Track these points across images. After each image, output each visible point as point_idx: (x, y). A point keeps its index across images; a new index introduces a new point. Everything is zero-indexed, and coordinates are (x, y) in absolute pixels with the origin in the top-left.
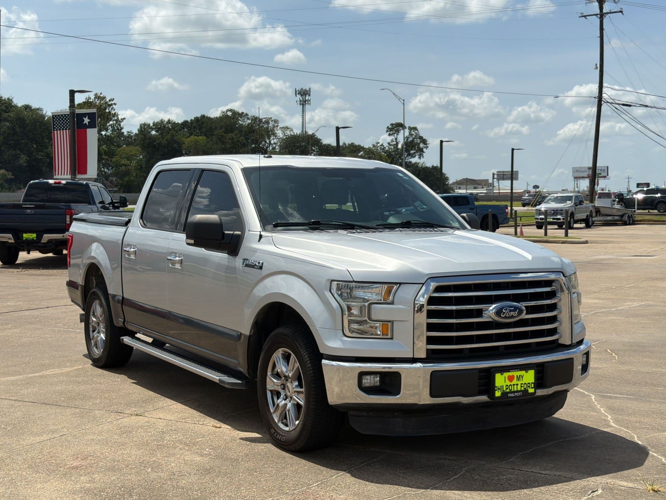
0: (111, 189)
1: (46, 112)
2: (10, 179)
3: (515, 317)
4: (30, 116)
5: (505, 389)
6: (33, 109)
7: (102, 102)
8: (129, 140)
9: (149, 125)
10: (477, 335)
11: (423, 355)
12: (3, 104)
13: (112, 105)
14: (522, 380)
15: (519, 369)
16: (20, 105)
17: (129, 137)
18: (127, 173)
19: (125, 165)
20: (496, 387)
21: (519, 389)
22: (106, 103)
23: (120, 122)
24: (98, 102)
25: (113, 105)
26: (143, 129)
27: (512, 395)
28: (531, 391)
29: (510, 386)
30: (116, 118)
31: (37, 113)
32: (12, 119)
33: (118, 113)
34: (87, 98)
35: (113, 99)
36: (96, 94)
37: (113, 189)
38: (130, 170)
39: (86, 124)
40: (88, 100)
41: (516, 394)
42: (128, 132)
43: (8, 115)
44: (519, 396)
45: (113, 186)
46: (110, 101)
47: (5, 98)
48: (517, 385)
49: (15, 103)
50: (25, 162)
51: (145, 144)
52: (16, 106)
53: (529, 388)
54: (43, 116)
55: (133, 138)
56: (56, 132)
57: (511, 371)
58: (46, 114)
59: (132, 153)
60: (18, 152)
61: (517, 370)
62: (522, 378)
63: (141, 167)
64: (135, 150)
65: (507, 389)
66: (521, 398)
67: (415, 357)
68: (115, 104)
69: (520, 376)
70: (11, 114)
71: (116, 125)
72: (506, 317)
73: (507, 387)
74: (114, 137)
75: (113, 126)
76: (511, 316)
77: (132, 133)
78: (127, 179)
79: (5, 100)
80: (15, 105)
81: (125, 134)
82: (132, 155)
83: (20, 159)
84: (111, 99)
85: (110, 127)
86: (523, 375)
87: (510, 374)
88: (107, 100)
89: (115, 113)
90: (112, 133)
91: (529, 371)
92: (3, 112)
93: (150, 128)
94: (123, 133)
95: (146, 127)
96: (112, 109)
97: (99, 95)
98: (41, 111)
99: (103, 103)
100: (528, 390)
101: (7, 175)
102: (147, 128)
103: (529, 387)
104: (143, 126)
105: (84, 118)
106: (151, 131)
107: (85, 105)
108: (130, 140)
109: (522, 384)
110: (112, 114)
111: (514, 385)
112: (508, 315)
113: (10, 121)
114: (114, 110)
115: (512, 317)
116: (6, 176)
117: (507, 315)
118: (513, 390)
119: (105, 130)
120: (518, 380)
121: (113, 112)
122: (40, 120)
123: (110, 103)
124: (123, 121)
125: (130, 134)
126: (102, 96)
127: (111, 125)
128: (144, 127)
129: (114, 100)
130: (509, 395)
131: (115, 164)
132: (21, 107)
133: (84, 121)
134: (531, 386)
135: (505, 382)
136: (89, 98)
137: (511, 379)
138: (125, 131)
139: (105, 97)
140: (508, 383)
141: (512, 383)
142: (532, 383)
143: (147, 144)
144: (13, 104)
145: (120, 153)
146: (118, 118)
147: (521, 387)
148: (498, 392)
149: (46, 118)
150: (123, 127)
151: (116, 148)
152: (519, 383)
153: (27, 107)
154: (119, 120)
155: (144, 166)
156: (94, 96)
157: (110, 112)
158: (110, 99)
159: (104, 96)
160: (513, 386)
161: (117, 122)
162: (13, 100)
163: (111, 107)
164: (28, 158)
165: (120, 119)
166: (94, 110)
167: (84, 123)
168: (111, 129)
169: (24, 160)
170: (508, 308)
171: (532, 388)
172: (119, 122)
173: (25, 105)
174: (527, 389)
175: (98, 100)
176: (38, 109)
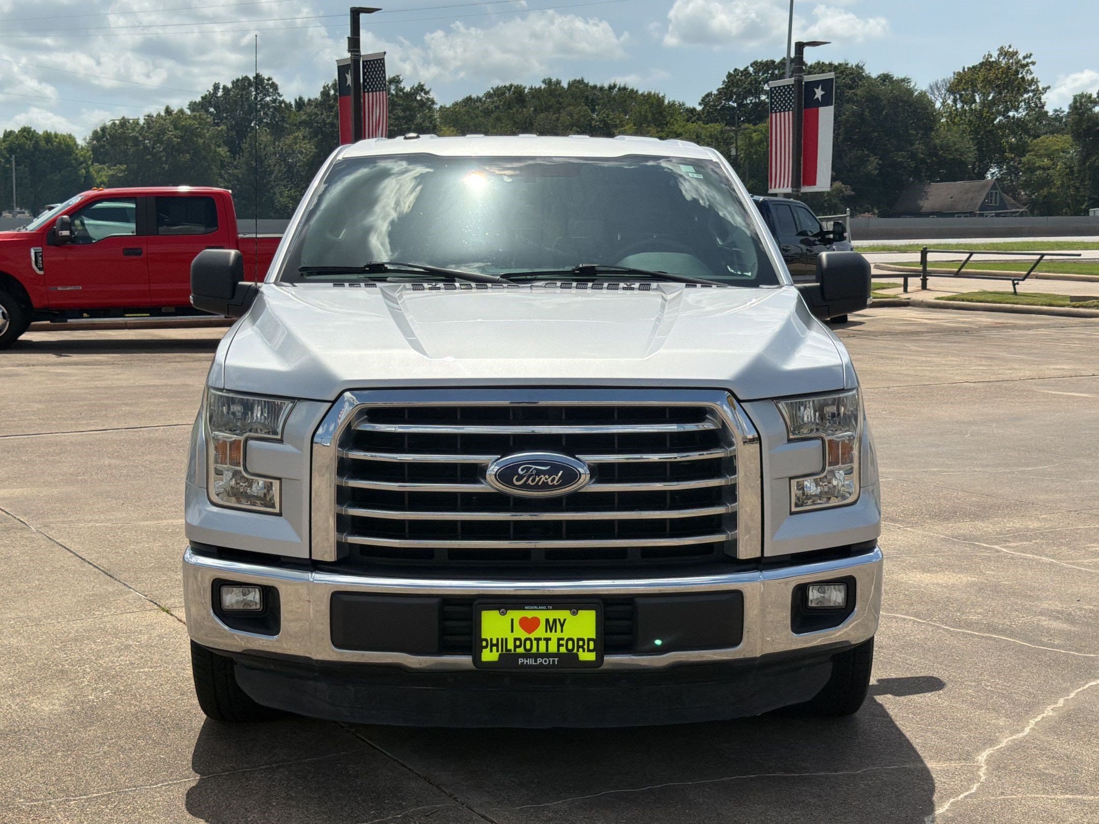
0: (1014, 210)
1: (915, 84)
2: (849, 196)
3: (554, 487)
4: (889, 92)
5: (511, 646)
6: (896, 80)
7: (1011, 61)
8: (1055, 124)
9: (1090, 96)
10: (464, 522)
11: (330, 556)
12: (847, 75)
13: (1027, 65)
14: (562, 631)
15: (550, 604)
16: (874, 75)
17: (1057, 118)
18: (1046, 182)
19: (1044, 169)
20: (486, 640)
21: (553, 648)
22: (1018, 62)
23: (1041, 93)
24: (1004, 62)
25: (1030, 65)
26: (1078, 104)
27: (530, 662)
28: (588, 656)
29: (528, 643)
30: (1033, 87)
31: (900, 87)
32: (859, 99)
33: (1037, 79)
34: (985, 56)
35: (1031, 55)
36: (1002, 48)
37: (1018, 210)
38: (1051, 176)
39: (818, 98)
40: (988, 58)
41: (539, 660)
42: (1056, 111)
43: (853, 93)
44: (548, 666)
45: (1018, 205)
46: (1024, 58)
47: (852, 65)
48: (547, 640)
49: (867, 72)
50: (876, 169)
51: (1081, 131)
52: (869, 77)
53: (581, 650)
54: (910, 92)
55: (1064, 120)
56: (774, 115)
57: (526, 608)
58: (915, 88)
59: (1057, 148)
60: (866, 152)
61: (544, 607)
62: (562, 625)
63: (1072, 171)
64: (1064, 141)
65: (516, 647)
66: (554, 670)
67: (314, 558)
68: (1033, 63)
69: (555, 621)
70: (859, 92)
71: (1032, 100)
72: (525, 486)
73: (518, 643)
74: (1030, 121)
75: (1028, 102)
76: (540, 483)
77: (1063, 112)
78: (1045, 191)
79: (852, 68)
80: (866, 75)
81: (1051, 113)
82: (1057, 150)
83: (868, 163)
84: (1027, 54)
85: (1023, 103)
86: (565, 620)
87: (529, 614)
88: (1020, 57)
89: (1033, 80)
90: (1027, 114)
91: (580, 612)
92: (847, 89)
93: (1091, 102)
94: (1047, 112)
95: (1083, 101)
96: (1027, 73)
97: (1006, 50)
98: (908, 83)
99: (1012, 63)
100: (577, 655)
101: (844, 190)
102: (1085, 102)
103: (582, 647)
104: (1078, 98)
105: (816, 90)
106: (1094, 107)
107: (981, 68)
108: (1057, 124)
109: (559, 640)
110: (1028, 80)
111: (538, 640)
112: (533, 481)
113: (857, 101)
114: (1031, 73)
115: (545, 486)
116: (842, 192)
117: (530, 482)
118: (534, 650)
119: (1013, 110)
120: (551, 631)
121: (1029, 77)
122: (905, 98)
123: (1024, 62)
124: (1045, 92)
125: (1059, 113)
126: (1011, 50)
127: (1025, 100)
128: (1081, 99)
129: (1032, 57)
130: (520, 661)
131: (1027, 166)
132: (875, 79)
133: (815, 94)
134: (586, 647)
135: (512, 631)
136: (989, 55)
137: (529, 625)
138: (1050, 109)
139: (1017, 52)
140: (522, 634)
141: (533, 636)
142: (589, 640)
143: (1084, 130)
144: (863, 74)
145: (1036, 148)
146: (1038, 87)
147: (559, 645)
148: (491, 651)
149: (916, 93)
150: (1045, 102)
151: (1030, 139)
152: (554, 636)
153: (886, 78)
154: (1039, 90)
155: (1076, 169)
156: (998, 52)
157: (1023, 78)
158: (1025, 55)
159: (1015, 50)
160: (535, 643)
161: (1035, 95)
162: (864, 68)
163: (1027, 68)
164: (880, 162)
165: (1040, 88)
166: (831, 75)
167: (816, 97)
168: (1024, 106)
169: (874, 164)
170: (534, 467)
171: (589, 651)
172: (1039, 94)
173: (883, 74)
174: (575, 651)
175: (1004, 58)
176: (903, 80)
